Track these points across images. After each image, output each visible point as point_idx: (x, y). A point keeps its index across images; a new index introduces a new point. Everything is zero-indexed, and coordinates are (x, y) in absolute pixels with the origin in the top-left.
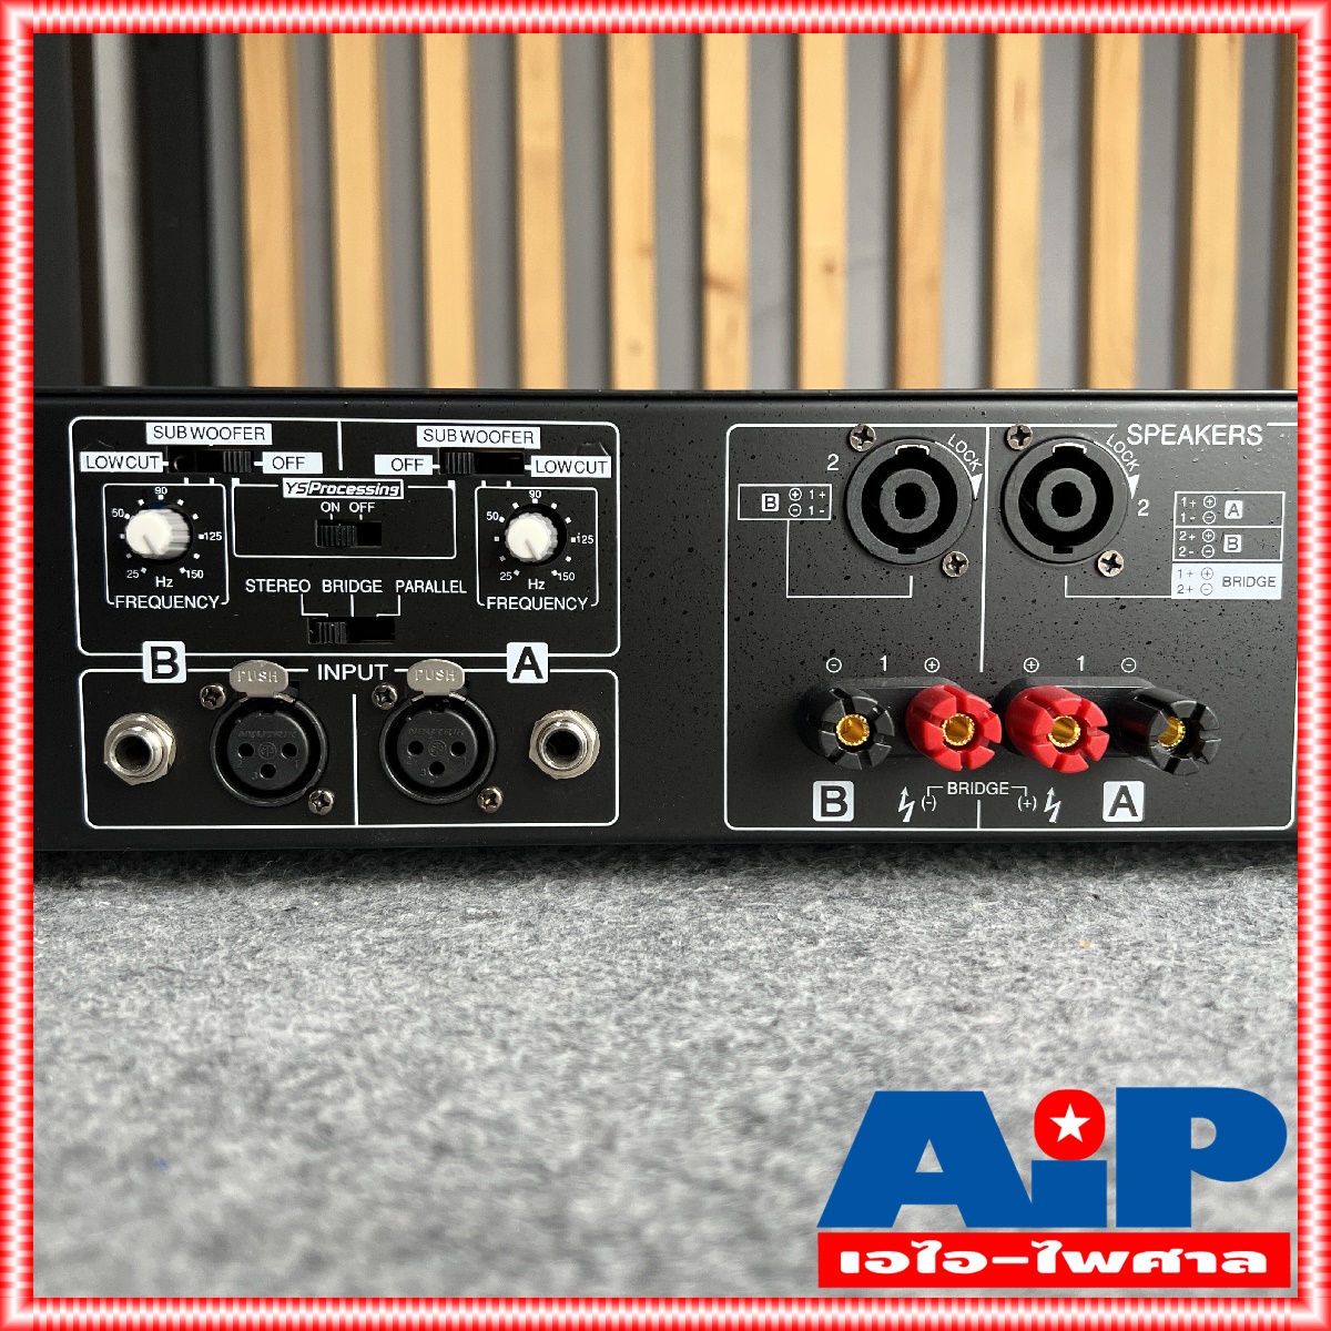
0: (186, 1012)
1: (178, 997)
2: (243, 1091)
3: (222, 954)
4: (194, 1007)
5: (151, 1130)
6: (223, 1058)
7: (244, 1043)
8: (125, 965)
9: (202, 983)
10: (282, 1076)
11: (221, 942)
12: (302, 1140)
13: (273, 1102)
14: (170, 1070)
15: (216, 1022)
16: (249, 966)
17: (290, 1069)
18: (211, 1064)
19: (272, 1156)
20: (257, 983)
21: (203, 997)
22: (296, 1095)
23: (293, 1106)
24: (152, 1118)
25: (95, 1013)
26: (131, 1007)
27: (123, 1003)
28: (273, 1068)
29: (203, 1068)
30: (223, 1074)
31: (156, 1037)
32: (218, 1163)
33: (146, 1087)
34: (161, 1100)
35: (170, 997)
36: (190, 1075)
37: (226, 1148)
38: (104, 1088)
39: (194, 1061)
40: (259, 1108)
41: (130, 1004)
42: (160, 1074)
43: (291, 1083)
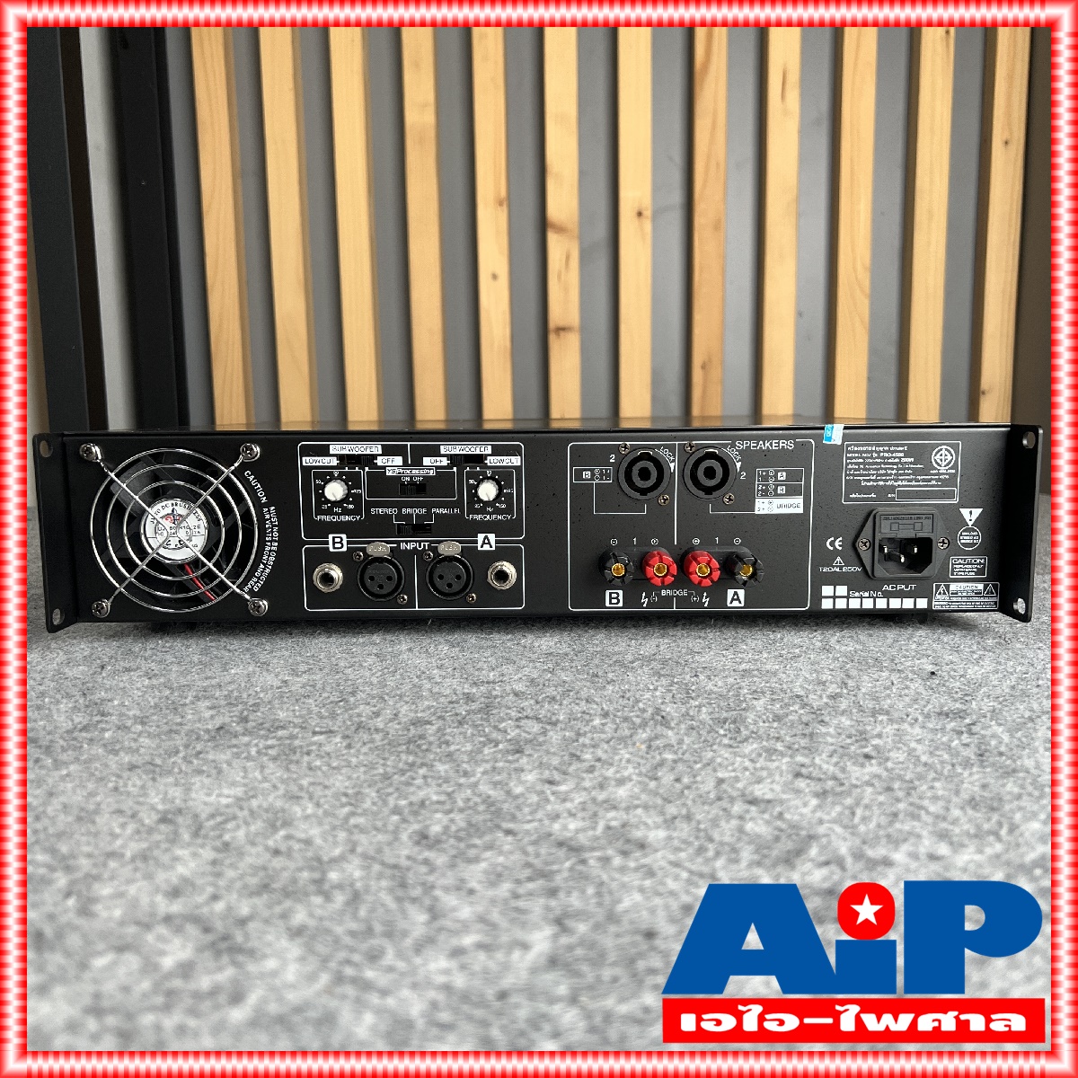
0: (162, 788)
1: (159, 779)
2: (188, 827)
3: (181, 755)
4: (165, 785)
5: (144, 845)
6: (180, 811)
7: (191, 803)
8: (129, 763)
9: (170, 772)
10: (208, 820)
11: (181, 748)
12: (216, 849)
13: (203, 832)
14: (155, 817)
15: (176, 793)
16: (195, 761)
17: (212, 816)
18: (174, 814)
19: (200, 856)
20: (199, 772)
21: (171, 780)
22: (213, 829)
23: (212, 833)
24: (146, 840)
25: (116, 789)
26: (134, 786)
27: (130, 783)
28: (203, 816)
29: (169, 816)
30: (180, 820)
31: (148, 800)
32: (176, 859)
33: (143, 825)
34: (150, 831)
35: (154, 779)
36: (164, 820)
37: (179, 852)
38: (123, 826)
39: (166, 812)
40: (196, 834)
41: (134, 782)
42: (149, 819)
43: (212, 823)
